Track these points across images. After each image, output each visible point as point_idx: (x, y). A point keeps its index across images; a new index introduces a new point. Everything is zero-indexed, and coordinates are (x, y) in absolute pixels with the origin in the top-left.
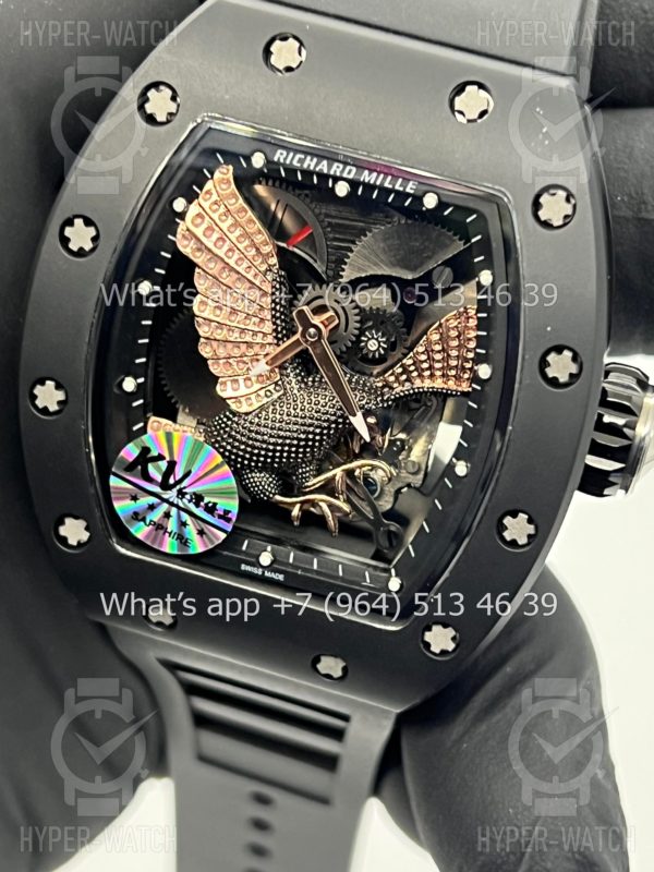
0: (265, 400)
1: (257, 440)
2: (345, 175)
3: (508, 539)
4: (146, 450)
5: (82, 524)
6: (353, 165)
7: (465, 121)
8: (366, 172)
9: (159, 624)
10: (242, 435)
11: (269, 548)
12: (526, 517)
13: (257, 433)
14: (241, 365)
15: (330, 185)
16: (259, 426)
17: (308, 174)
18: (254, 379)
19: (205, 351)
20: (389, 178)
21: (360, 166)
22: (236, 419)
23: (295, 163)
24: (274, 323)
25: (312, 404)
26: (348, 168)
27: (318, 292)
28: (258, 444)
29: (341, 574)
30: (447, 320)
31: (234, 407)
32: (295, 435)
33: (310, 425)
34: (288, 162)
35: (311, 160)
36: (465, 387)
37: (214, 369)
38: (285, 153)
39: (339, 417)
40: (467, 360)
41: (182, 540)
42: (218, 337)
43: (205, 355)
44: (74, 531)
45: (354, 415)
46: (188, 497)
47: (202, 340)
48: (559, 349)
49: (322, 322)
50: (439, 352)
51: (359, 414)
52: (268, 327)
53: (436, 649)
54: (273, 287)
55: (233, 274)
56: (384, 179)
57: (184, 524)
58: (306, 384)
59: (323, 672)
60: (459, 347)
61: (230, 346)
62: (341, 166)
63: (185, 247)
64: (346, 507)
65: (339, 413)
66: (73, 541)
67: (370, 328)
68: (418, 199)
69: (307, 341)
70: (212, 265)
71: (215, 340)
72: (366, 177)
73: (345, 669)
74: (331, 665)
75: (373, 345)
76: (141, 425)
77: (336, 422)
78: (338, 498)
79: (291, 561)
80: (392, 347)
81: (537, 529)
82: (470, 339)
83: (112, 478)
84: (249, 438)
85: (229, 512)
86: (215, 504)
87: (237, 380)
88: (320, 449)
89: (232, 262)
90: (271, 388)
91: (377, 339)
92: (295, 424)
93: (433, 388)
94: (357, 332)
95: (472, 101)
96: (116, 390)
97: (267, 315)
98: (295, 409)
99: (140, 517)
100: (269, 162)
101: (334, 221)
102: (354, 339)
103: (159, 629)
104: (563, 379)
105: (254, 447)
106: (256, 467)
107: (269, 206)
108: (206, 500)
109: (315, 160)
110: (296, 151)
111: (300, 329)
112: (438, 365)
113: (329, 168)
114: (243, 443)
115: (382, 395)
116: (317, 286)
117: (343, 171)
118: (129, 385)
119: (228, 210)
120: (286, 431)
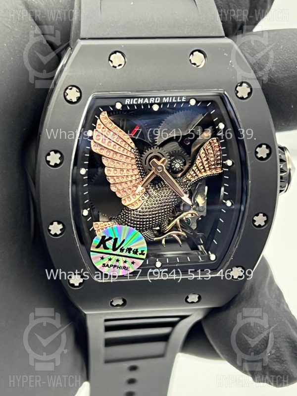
0: (143, 201)
1: (144, 218)
2: (156, 102)
3: (257, 225)
4: (103, 237)
6: (159, 97)
9: (117, 305)
10: (138, 218)
11: (157, 260)
12: (262, 214)
13: (143, 215)
14: (129, 190)
15: (149, 107)
17: (139, 105)
20: (174, 98)
21: (162, 96)
22: (132, 213)
23: (134, 103)
24: (139, 169)
26: (157, 99)
27: (150, 151)
28: (145, 220)
29: (189, 260)
30: (206, 147)
31: (131, 208)
32: (160, 211)
33: (165, 206)
34: (131, 103)
35: (141, 100)
36: (219, 171)
37: (119, 195)
38: (129, 100)
40: (218, 160)
41: (125, 268)
42: (118, 182)
43: (114, 191)
44: (76, 280)
45: (183, 196)
46: (125, 251)
47: (112, 185)
51: (185, 195)
54: (135, 155)
55: (118, 155)
56: (172, 99)
57: (125, 262)
59: (190, 301)
60: (214, 156)
61: (123, 184)
62: (154, 99)
63: (96, 150)
64: (184, 234)
66: (77, 284)
67: (174, 159)
68: (187, 103)
70: (108, 154)
71: (117, 183)
72: (165, 100)
73: (199, 297)
74: (193, 298)
75: (177, 166)
78: (179, 231)
79: (168, 262)
80: (185, 164)
81: (267, 218)
83: (91, 253)
84: (141, 219)
85: (143, 251)
87: (129, 197)
89: (116, 150)
90: (143, 196)
91: (179, 163)
92: (158, 207)
93: (207, 175)
96: (82, 217)
97: (135, 167)
98: (157, 201)
99: (106, 265)
100: (124, 106)
102: (169, 165)
103: (117, 308)
104: (265, 156)
105: (143, 222)
108: (133, 249)
109: (142, 99)
110: (134, 98)
111: (154, 169)
112: (206, 166)
113: (149, 101)
114: (139, 221)
116: (149, 149)
117: (154, 101)
118: (85, 213)
119: (109, 130)
120: (155, 211)
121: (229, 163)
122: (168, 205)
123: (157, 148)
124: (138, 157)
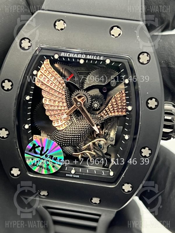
0: (67, 125)
2: (82, 57)
3: (144, 155)
4: (34, 145)
5: (18, 169)
6: (84, 54)
7: (114, 37)
8: (88, 56)
9: (44, 195)
10: (62, 137)
11: (73, 168)
12: (148, 148)
13: (66, 135)
14: (59, 116)
15: (78, 61)
16: (66, 133)
17: (71, 58)
18: (63, 120)
19: (47, 113)
20: (95, 56)
21: (86, 54)
22: (59, 132)
23: (67, 56)
24: (67, 103)
25: (81, 125)
26: (83, 55)
28: (66, 138)
29: (95, 173)
30: (117, 95)
31: (58, 129)
32: (77, 134)
33: (81, 131)
34: (65, 56)
35: (72, 54)
36: (124, 114)
37: (51, 119)
38: (64, 53)
39: (89, 127)
40: (124, 106)
41: (48, 170)
42: (51, 109)
43: (48, 115)
44: (16, 172)
45: (94, 126)
46: (48, 157)
47: (46, 111)
48: (151, 99)
49: (81, 100)
50: (115, 105)
51: (95, 126)
52: (65, 104)
53: (126, 191)
54: (65, 92)
55: (53, 90)
56: (94, 57)
57: (48, 165)
58: (78, 119)
59: (94, 202)
60: (121, 102)
61: (55, 111)
62: (81, 55)
63: (38, 84)
64: (94, 153)
65: (89, 126)
66: (16, 175)
67: (94, 101)
68: (104, 61)
69: (77, 106)
70: (47, 89)
71: (50, 110)
72: (89, 57)
73: (100, 201)
74: (96, 200)
75: (96, 105)
76: (32, 138)
77: (88, 129)
78: (91, 151)
79: (80, 171)
80: (101, 105)
81: (151, 151)
82: (124, 100)
83: (25, 154)
84: (64, 137)
85: (61, 159)
86: (57, 158)
87: (58, 121)
88: (85, 138)
89: (52, 87)
90: (68, 122)
91: (97, 104)
92: (77, 131)
93: (115, 115)
94: (91, 102)
95: (116, 31)
96: (23, 129)
97: (64, 101)
98: (76, 127)
99: (35, 165)
100: (60, 57)
101: (80, 71)
102: (90, 104)
103: (44, 197)
104: (153, 107)
105: (65, 140)
106: (67, 145)
107: (60, 70)
108: (54, 157)
109: (73, 54)
110: (67, 52)
111: (75, 103)
112: (115, 109)
113: (77, 56)
114: (62, 139)
115: (101, 119)
116: (77, 91)
117: (81, 56)
118: (27, 127)
119: (49, 72)
120: (74, 133)
121: (130, 108)
122: (83, 131)
123: (83, 91)
124: (67, 94)
